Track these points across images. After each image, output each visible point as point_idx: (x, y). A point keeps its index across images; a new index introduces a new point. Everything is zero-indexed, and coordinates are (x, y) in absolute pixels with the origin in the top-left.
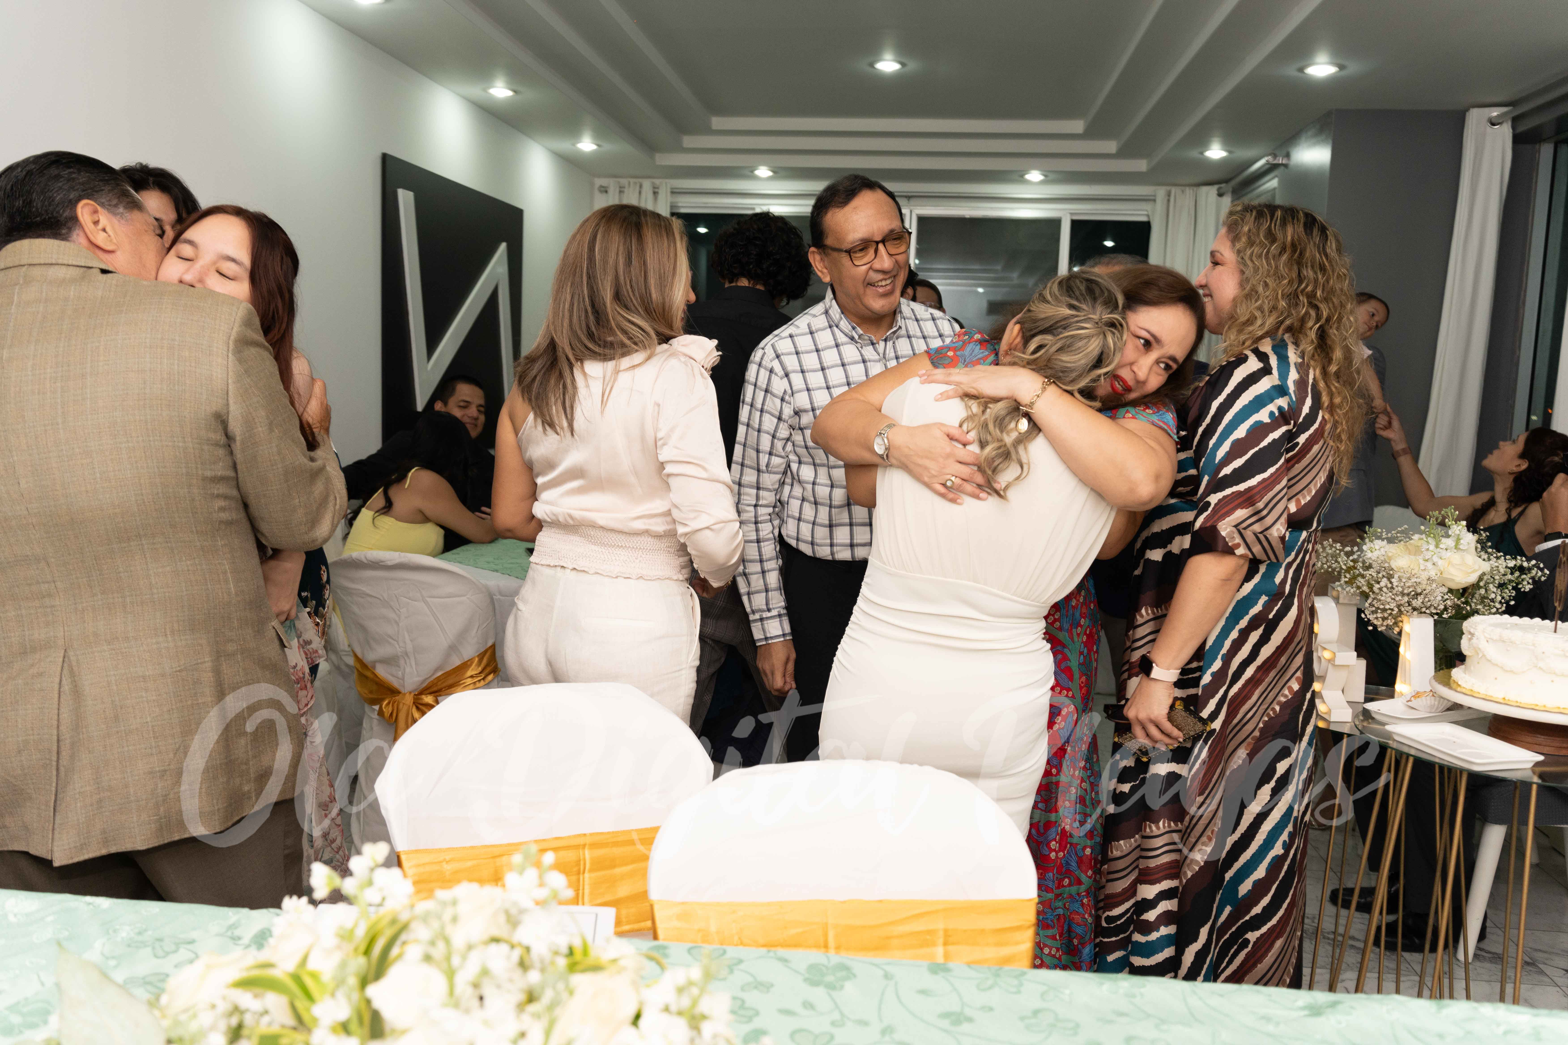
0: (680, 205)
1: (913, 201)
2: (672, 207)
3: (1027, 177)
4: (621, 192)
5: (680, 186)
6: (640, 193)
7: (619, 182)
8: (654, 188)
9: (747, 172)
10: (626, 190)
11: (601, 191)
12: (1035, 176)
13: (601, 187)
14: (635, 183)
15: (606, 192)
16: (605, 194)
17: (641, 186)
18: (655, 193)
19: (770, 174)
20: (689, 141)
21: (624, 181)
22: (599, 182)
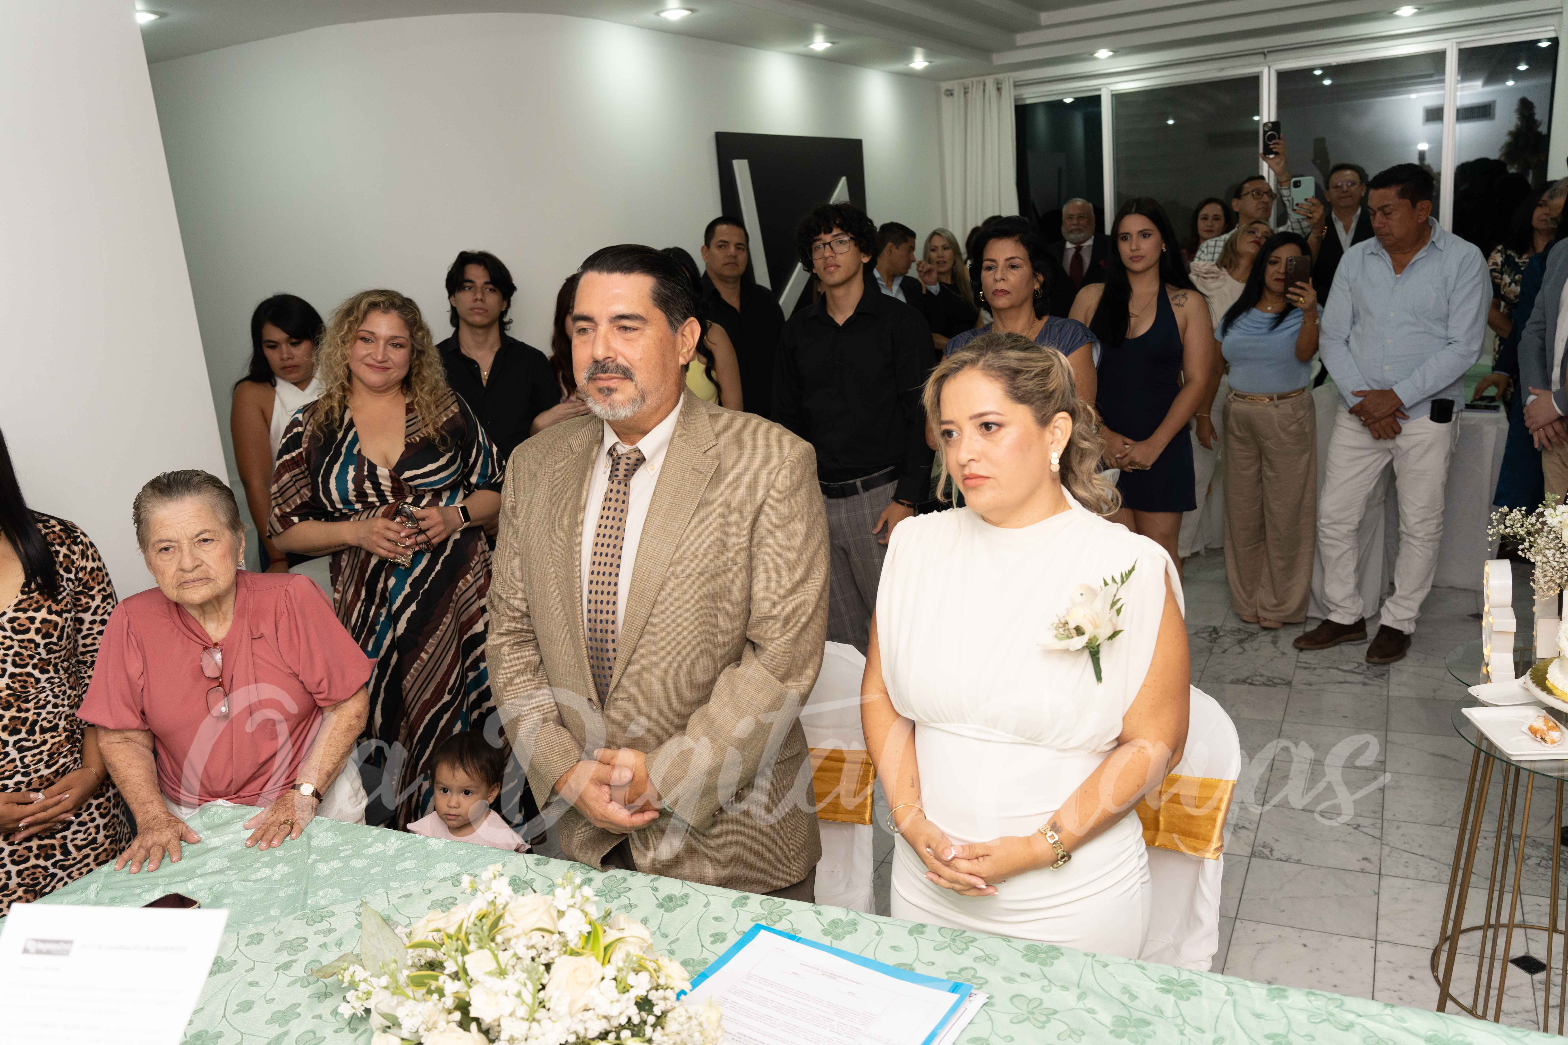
0: (1025, 96)
1: (1270, 57)
2: (1016, 100)
3: (1397, 13)
4: (966, 93)
5: (1024, 78)
6: (984, 91)
7: (963, 84)
8: (998, 84)
9: (1086, 56)
10: (970, 90)
11: (947, 95)
12: (1406, 11)
13: (947, 90)
14: (979, 82)
15: (952, 95)
16: (951, 97)
17: (984, 85)
18: (999, 89)
19: (1111, 53)
20: (1021, 39)
21: (968, 81)
22: (945, 85)
